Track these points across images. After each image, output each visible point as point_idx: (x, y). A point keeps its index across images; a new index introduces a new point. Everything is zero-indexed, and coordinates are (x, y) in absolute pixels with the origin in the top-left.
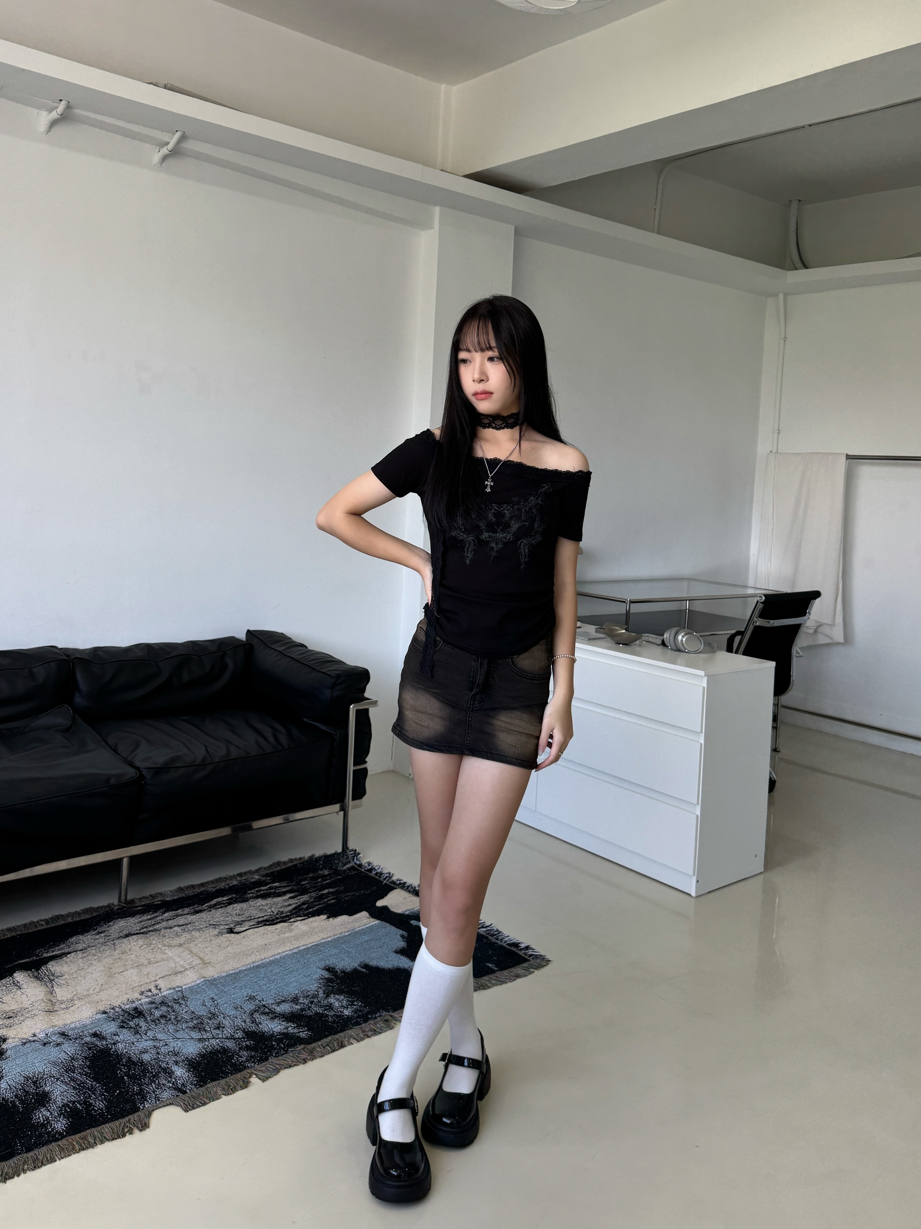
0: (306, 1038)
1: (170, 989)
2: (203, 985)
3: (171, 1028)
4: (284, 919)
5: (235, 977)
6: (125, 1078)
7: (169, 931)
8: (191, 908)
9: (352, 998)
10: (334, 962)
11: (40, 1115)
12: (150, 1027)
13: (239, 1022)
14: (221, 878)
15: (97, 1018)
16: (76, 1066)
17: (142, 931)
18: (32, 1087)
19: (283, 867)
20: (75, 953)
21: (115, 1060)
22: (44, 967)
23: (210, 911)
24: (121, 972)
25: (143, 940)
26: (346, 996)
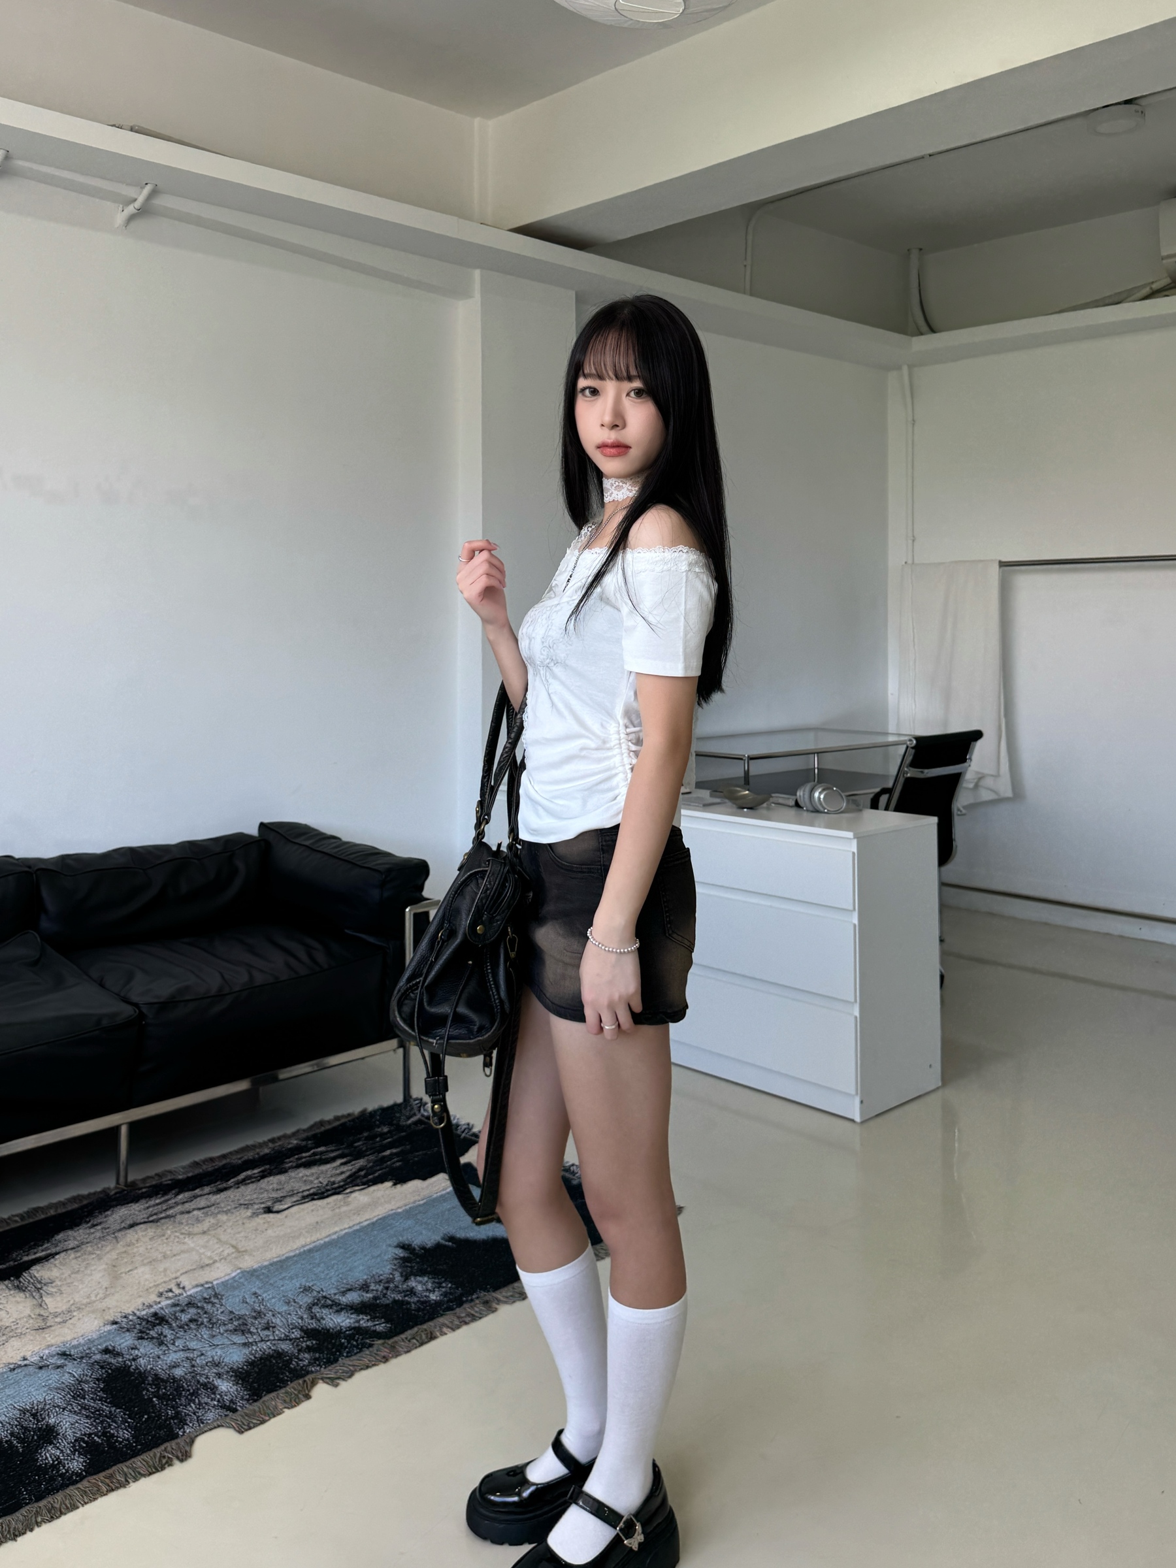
0: (386, 1332)
1: (197, 1286)
2: (240, 1278)
3: (205, 1333)
4: (338, 1190)
5: (281, 1265)
6: (154, 1399)
7: (186, 1216)
8: (212, 1185)
9: (438, 1279)
10: (409, 1238)
11: (48, 1455)
12: (178, 1335)
13: (294, 1319)
14: (247, 1146)
15: (106, 1330)
16: (86, 1389)
17: (151, 1219)
18: (31, 1421)
19: (328, 1127)
20: (65, 1253)
21: (138, 1380)
22: (26, 1273)
23: (238, 1187)
24: (129, 1272)
25: (153, 1230)
26: (430, 1277)
